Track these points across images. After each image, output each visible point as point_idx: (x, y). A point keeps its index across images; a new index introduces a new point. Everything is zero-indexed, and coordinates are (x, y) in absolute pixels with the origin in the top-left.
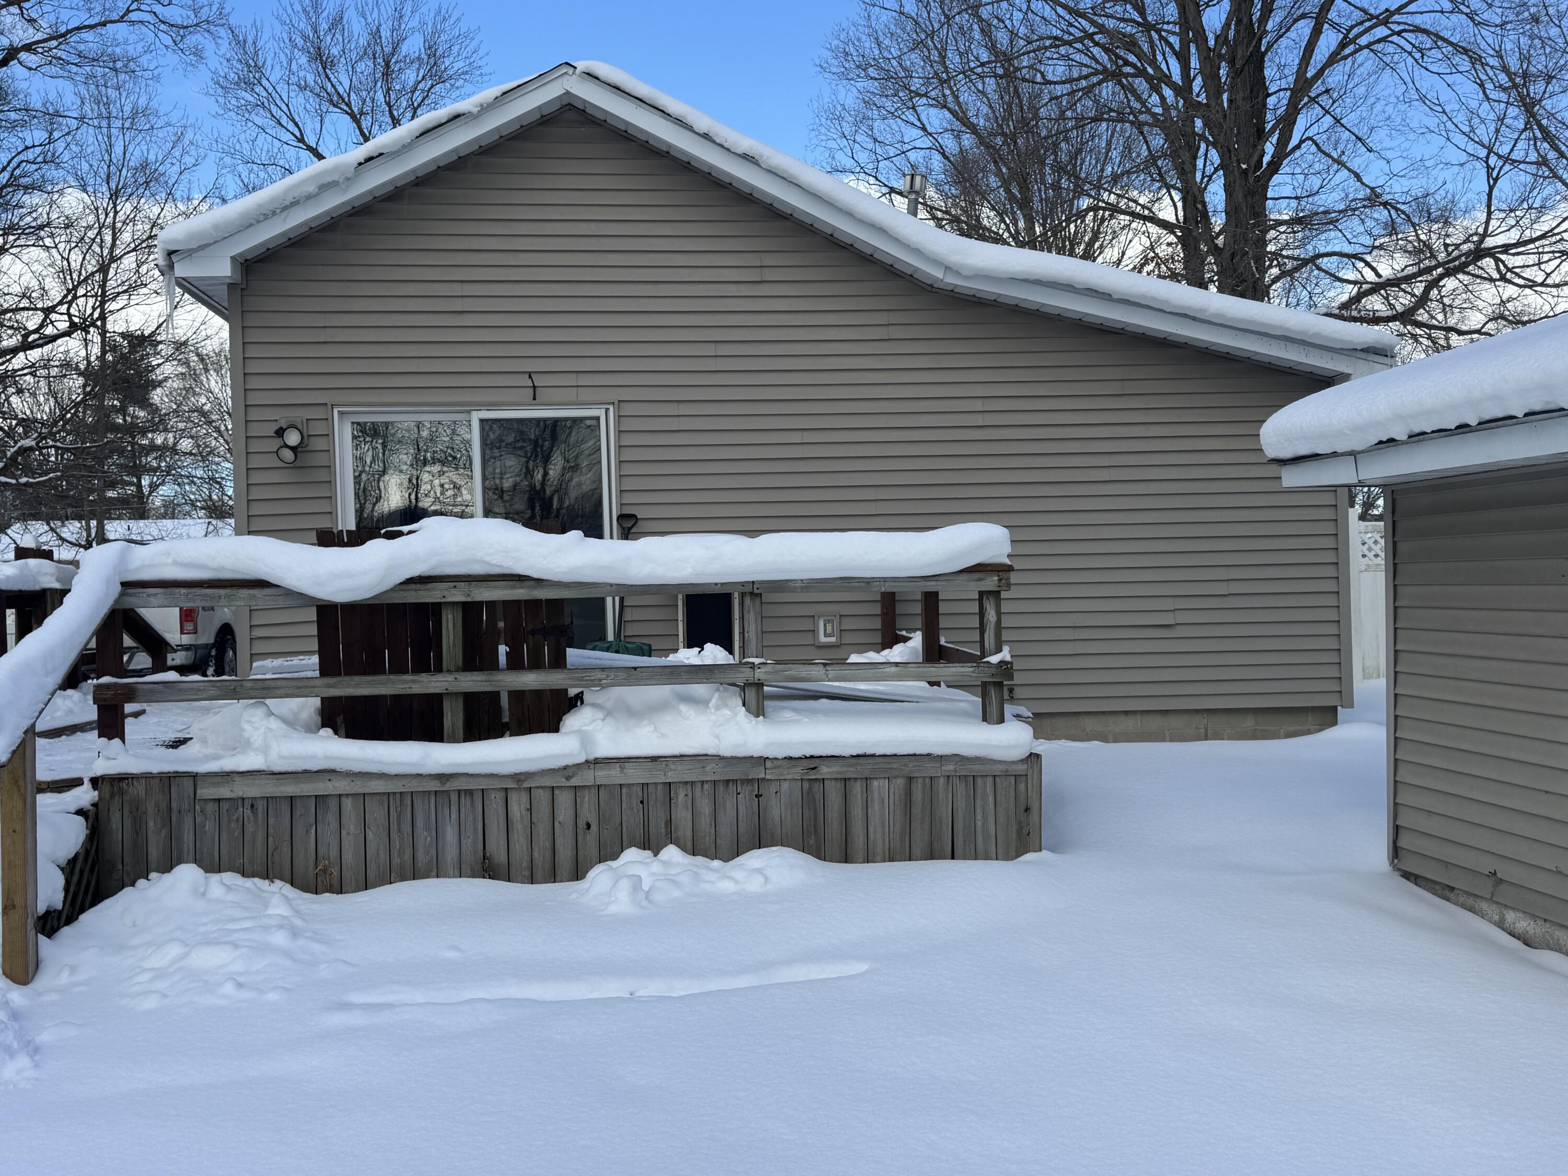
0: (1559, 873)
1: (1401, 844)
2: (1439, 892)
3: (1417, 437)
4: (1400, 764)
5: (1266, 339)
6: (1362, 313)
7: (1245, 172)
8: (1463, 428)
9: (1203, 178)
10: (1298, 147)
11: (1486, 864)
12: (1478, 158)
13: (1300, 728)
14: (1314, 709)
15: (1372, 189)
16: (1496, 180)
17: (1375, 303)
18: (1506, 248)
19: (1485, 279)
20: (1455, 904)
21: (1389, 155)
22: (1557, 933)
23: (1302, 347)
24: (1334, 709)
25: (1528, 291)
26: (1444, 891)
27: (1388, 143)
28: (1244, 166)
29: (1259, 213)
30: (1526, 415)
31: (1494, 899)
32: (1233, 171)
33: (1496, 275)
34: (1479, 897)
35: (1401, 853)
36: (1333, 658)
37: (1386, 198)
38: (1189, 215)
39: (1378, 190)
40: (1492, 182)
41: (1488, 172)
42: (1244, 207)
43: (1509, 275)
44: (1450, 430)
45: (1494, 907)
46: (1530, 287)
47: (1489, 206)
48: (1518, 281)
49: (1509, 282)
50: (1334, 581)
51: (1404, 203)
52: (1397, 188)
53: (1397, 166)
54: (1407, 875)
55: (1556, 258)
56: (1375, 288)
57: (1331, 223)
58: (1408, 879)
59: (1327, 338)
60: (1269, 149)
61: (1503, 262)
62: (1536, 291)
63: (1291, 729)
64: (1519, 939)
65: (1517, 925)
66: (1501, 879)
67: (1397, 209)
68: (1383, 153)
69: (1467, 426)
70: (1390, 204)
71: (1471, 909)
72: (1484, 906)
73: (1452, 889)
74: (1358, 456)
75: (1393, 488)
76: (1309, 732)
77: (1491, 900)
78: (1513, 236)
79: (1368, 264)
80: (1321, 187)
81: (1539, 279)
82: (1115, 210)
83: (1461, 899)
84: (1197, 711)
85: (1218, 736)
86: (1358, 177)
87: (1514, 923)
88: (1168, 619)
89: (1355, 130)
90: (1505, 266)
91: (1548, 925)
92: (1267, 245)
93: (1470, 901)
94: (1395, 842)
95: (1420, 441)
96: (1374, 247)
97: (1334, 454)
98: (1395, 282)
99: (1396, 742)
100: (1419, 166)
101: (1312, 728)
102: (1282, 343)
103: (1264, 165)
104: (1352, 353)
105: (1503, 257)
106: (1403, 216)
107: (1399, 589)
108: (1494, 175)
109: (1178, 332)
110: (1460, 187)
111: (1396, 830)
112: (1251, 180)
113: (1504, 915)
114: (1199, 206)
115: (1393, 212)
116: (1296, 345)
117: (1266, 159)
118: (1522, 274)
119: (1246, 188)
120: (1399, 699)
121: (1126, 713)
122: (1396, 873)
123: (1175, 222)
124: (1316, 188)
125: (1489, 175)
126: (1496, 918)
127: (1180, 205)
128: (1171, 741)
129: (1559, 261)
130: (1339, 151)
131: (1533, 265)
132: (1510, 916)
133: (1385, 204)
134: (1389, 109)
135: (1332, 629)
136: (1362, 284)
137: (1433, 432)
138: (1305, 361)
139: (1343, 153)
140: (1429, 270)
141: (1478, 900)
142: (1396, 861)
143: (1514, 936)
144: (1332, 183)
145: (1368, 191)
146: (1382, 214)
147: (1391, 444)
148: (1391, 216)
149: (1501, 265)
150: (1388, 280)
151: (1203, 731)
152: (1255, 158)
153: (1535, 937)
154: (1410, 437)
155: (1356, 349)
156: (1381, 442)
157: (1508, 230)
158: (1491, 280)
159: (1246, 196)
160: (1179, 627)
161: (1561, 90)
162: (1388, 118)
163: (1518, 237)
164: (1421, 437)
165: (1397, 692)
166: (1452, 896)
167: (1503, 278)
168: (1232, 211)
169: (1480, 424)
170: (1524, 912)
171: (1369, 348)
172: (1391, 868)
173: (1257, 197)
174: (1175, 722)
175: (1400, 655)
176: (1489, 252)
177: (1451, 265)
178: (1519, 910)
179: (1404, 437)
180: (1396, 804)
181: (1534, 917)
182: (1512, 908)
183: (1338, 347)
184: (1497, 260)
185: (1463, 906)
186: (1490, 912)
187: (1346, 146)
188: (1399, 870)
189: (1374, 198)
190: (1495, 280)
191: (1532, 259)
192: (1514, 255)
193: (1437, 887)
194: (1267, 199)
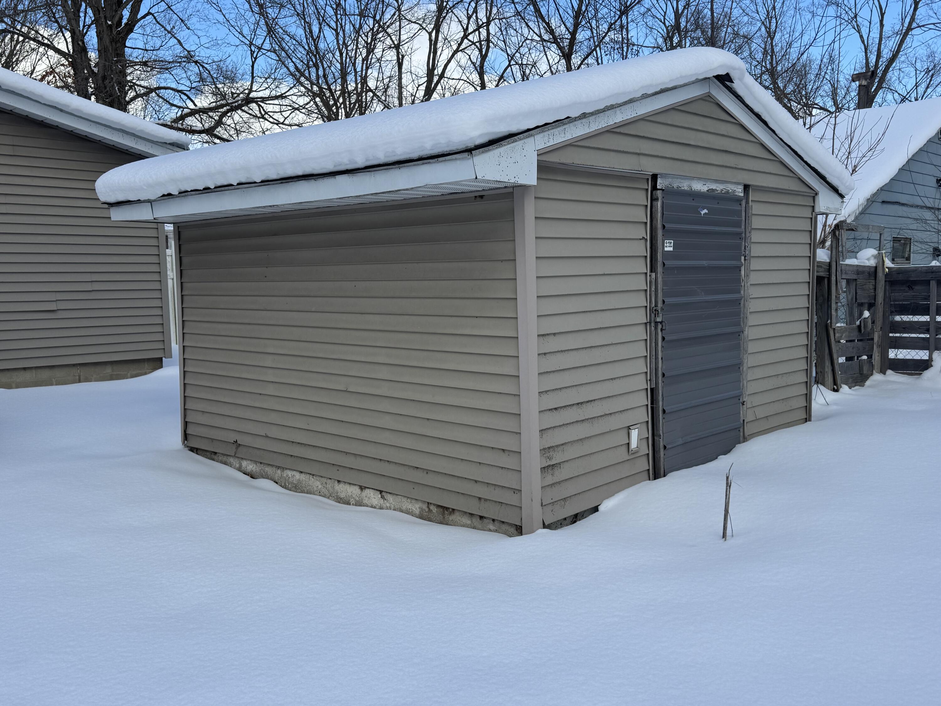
0: (267, 437)
1: (189, 431)
2: (209, 456)
3: (183, 193)
4: (187, 386)
5: (110, 130)
6: (184, 126)
7: (110, 26)
8: (207, 190)
9: (84, 26)
10: (144, 17)
11: (232, 437)
12: (246, 44)
13: (140, 372)
14: (149, 360)
15: (188, 52)
16: (256, 58)
17: (191, 121)
18: (264, 99)
19: (253, 115)
20: (217, 461)
21: (200, 33)
22: (266, 469)
23: (133, 138)
24: (161, 359)
25: (275, 126)
26: (211, 455)
27: (198, 26)
28: (110, 23)
29: (120, 54)
30: (238, 184)
31: (236, 455)
32: (102, 24)
33: (259, 115)
34: (229, 455)
35: (189, 437)
36: (159, 329)
37: (197, 58)
38: (76, 49)
39: (192, 53)
40: (253, 60)
41: (251, 53)
42: (110, 49)
43: (266, 116)
44: (200, 190)
45: (236, 460)
46: (277, 124)
47: (253, 73)
48: (271, 120)
49: (266, 119)
50: (158, 283)
51: (207, 64)
52: (202, 54)
53: (204, 40)
54: (192, 449)
55: (289, 110)
56: (193, 113)
57: (167, 69)
58: (193, 451)
59: (148, 134)
60: (126, 14)
61: (263, 108)
62: (280, 127)
63: (135, 372)
64: (248, 475)
65: (248, 468)
66: (239, 444)
67: (203, 67)
68: (195, 31)
69: (209, 188)
70: (199, 63)
71: (225, 463)
72: (231, 460)
73: (215, 453)
74: (153, 203)
75: (179, 225)
76: (146, 374)
77: (235, 456)
78: (266, 94)
79: (189, 98)
80: (161, 46)
81: (281, 120)
82: (26, 36)
83: (220, 458)
84: (74, 365)
85: (87, 380)
86: (181, 44)
87: (246, 467)
88: (53, 307)
89: (180, 14)
90: (264, 110)
91: (262, 465)
92: (126, 76)
93: (225, 459)
94: (185, 431)
95: (186, 196)
96: (191, 88)
97: (139, 201)
98: (204, 111)
99: (185, 373)
100: (215, 43)
101: (148, 371)
102: (121, 134)
103: (123, 25)
104: (165, 145)
105: (262, 104)
106: (207, 71)
107: (184, 285)
108: (255, 56)
109: (51, 118)
110: (240, 61)
111: (186, 424)
112: (114, 33)
113: (241, 463)
114: (80, 43)
115: (201, 68)
116: (129, 136)
117: (124, 21)
118: (273, 117)
119: (111, 38)
120: (186, 349)
121: (25, 369)
122: (187, 449)
123: (67, 51)
124: (158, 46)
125: (252, 55)
126: (238, 465)
127: (69, 40)
128: (56, 385)
129: (290, 112)
130: (171, 26)
131: (278, 112)
132: (244, 463)
133: (196, 62)
134: (199, 6)
135: (158, 312)
136: (184, 108)
137: (192, 191)
138: (135, 146)
139: (174, 27)
140: (222, 106)
141: (229, 458)
142: (186, 442)
143: (246, 474)
144: (168, 44)
145: (186, 52)
146: (194, 69)
147: (170, 197)
148: (199, 70)
149: (261, 109)
150: (200, 108)
151: (77, 377)
152: (117, 19)
153: (257, 473)
154: (180, 193)
155: (166, 143)
156: (164, 195)
157: (265, 90)
158: (255, 116)
159: (111, 42)
160: (60, 312)
161: (290, 15)
162: (198, 11)
163: (269, 94)
164: (186, 194)
165: (184, 345)
166: (215, 457)
167: (263, 117)
168: (102, 51)
169: (215, 188)
170: (251, 460)
171: (174, 143)
172: (183, 446)
173: (119, 45)
174: (58, 373)
175: (186, 323)
176: (253, 100)
177: (234, 105)
178: (248, 460)
179: (176, 193)
180: (185, 409)
181: (256, 462)
182: (246, 459)
183: (155, 140)
184: (259, 106)
185: (222, 462)
186: (234, 463)
187: (175, 23)
188: (188, 447)
189: (190, 58)
190: (259, 118)
191: (277, 108)
192: (267, 104)
193: (208, 454)
194: (126, 47)
